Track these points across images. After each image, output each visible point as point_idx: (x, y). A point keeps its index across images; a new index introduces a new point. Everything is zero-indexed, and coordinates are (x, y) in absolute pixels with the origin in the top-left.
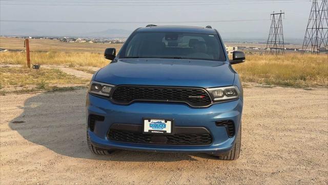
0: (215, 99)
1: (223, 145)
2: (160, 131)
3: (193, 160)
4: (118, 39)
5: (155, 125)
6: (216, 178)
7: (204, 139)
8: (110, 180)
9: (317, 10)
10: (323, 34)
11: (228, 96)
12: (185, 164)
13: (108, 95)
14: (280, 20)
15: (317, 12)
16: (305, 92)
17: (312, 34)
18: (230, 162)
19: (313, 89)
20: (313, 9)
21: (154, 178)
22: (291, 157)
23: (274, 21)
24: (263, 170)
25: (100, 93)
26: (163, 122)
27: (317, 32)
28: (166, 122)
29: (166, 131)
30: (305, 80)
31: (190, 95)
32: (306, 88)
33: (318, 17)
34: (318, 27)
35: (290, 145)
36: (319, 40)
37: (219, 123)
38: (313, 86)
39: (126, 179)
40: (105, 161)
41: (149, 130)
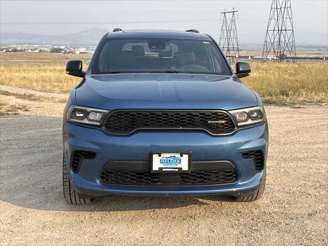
0: (239, 124)
1: (250, 182)
2: (174, 168)
3: (202, 204)
4: (15, 46)
5: (168, 161)
6: (245, 225)
7: (228, 176)
8: (110, 237)
9: (279, 7)
10: (286, 37)
11: (253, 119)
12: (194, 209)
13: (98, 124)
14: (233, 21)
15: (279, 10)
16: (293, 111)
17: (273, 37)
18: (250, 204)
19: (302, 106)
20: (273, 6)
21: (167, 230)
22: (319, 193)
23: (225, 21)
24: (296, 211)
25: (86, 121)
26: (178, 155)
27: (280, 36)
28: (182, 156)
29: (181, 168)
30: (287, 95)
31: (210, 119)
32: (292, 105)
33: (280, 16)
34: (280, 29)
35: (311, 179)
36: (282, 44)
37: (246, 154)
38: (300, 103)
39: (130, 234)
40: (90, 213)
41: (159, 168)
